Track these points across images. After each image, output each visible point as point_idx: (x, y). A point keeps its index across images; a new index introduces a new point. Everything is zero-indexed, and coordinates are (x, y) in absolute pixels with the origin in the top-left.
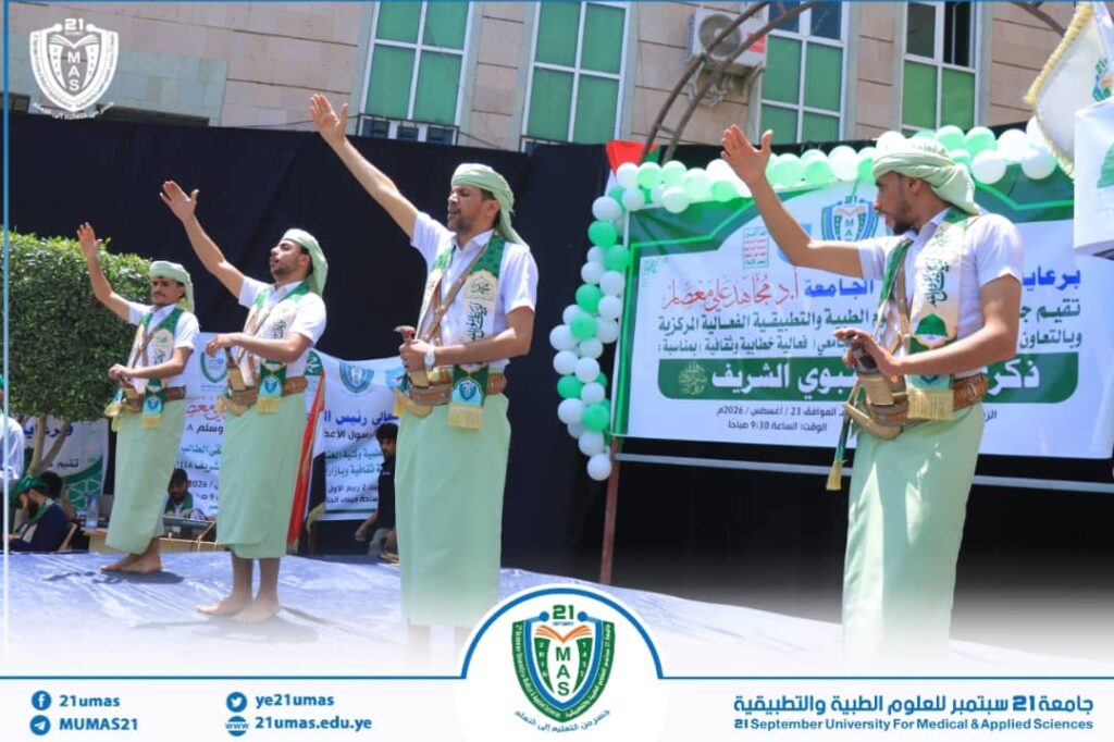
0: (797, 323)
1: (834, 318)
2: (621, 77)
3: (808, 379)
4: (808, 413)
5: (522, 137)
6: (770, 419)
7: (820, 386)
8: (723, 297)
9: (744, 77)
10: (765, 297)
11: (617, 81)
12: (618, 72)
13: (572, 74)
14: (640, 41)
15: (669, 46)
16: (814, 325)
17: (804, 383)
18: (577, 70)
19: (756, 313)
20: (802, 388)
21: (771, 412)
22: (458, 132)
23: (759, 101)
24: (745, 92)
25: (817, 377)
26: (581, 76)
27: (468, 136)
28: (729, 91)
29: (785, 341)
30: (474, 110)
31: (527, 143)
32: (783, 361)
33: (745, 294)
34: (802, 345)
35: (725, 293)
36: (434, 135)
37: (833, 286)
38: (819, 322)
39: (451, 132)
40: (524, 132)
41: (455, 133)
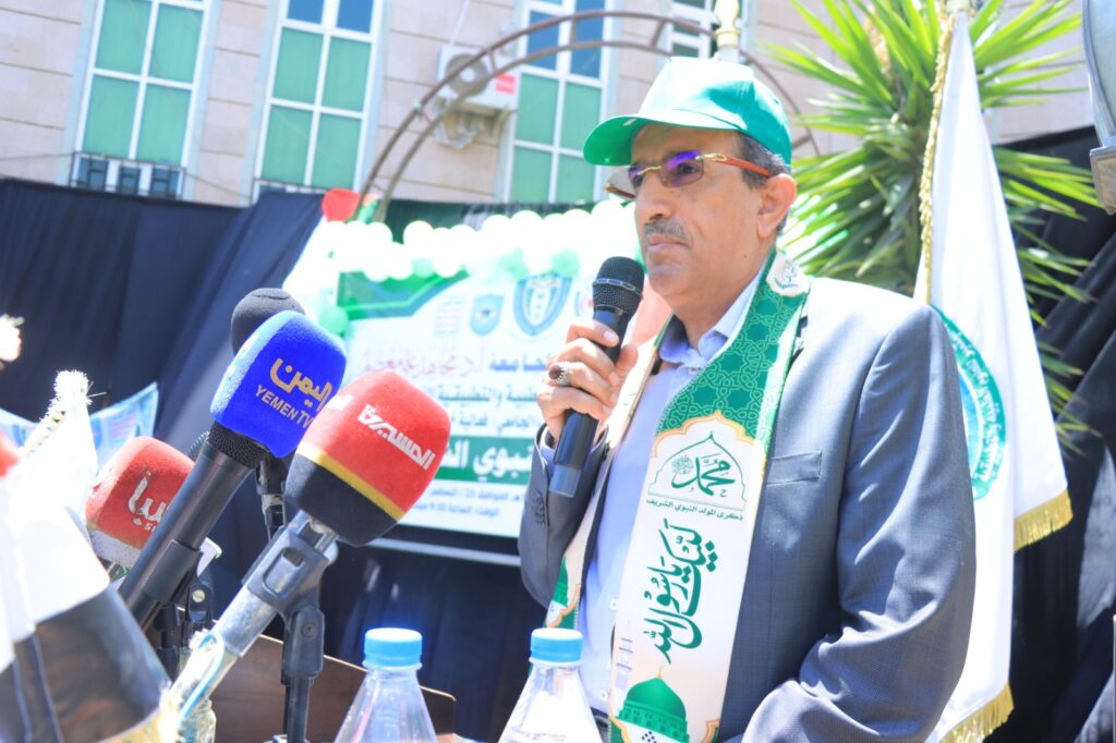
0: (478, 398)
1: (515, 395)
2: (364, 116)
3: (485, 459)
4: (483, 496)
5: (254, 180)
6: (446, 500)
7: (495, 468)
8: (411, 366)
9: (494, 118)
10: (450, 369)
11: (359, 121)
12: (360, 109)
13: (310, 113)
14: (386, 78)
15: (418, 83)
16: (494, 402)
17: (481, 463)
18: (317, 108)
19: (440, 386)
20: (478, 469)
21: (448, 493)
22: (185, 174)
23: (511, 141)
24: (496, 132)
25: (494, 457)
26: (323, 115)
27: (197, 178)
28: (479, 133)
29: (467, 418)
30: (202, 150)
31: (262, 187)
32: (463, 439)
33: (433, 366)
34: (482, 423)
35: (414, 363)
36: (159, 176)
37: (516, 361)
38: (500, 398)
39: (177, 173)
40: (258, 174)
41: (181, 176)
